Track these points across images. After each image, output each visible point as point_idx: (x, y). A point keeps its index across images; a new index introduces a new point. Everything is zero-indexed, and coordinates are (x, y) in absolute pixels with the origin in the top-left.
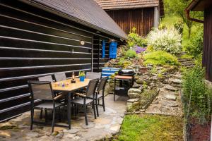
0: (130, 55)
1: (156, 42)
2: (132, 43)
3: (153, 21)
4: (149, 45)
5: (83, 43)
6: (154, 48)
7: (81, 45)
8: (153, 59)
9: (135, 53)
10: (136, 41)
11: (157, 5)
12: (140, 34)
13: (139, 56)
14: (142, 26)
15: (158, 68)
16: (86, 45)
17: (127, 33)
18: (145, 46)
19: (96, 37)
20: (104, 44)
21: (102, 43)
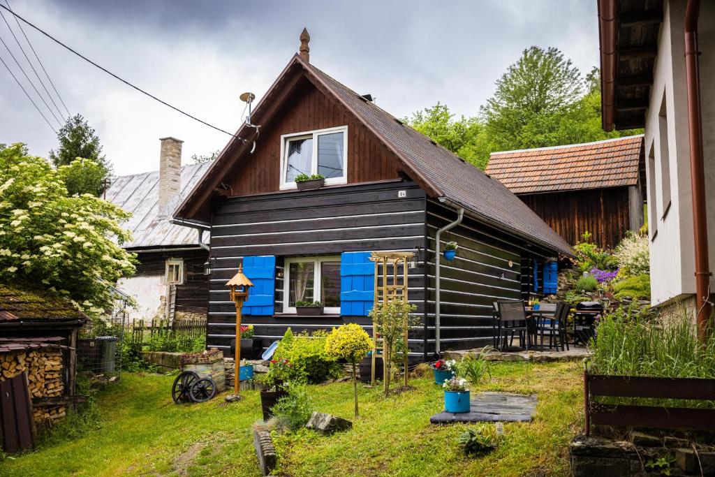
0: (585, 287)
1: (636, 259)
2: (586, 264)
3: (628, 215)
4: (622, 267)
5: (511, 264)
6: (632, 271)
7: (509, 268)
8: (631, 288)
9: (596, 282)
10: (594, 258)
11: (634, 182)
12: (599, 245)
13: (604, 286)
14: (602, 228)
15: (641, 302)
16: (514, 267)
17: (572, 243)
18: (614, 268)
19: (524, 254)
20: (536, 267)
21: (533, 265)
